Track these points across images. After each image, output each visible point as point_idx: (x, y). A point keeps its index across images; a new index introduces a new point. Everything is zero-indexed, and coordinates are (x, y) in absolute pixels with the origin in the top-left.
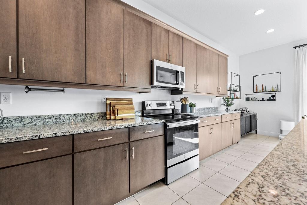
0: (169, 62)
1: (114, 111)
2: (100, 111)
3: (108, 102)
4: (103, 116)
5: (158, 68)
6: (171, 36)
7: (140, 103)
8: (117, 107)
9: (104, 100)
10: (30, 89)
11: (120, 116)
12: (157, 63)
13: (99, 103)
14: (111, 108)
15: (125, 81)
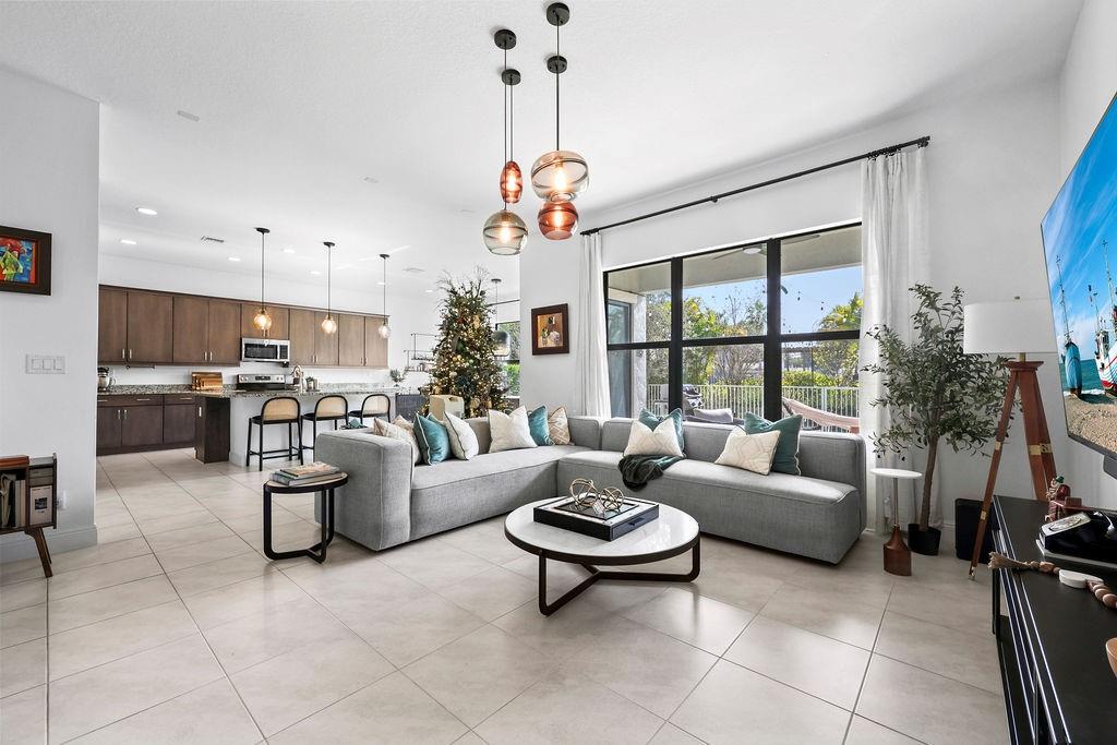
0: (266, 338)
1: (199, 383)
2: (186, 383)
3: (194, 375)
4: (190, 387)
5: (249, 345)
7: (233, 376)
8: (202, 380)
9: (190, 374)
10: (129, 367)
11: (206, 387)
12: (245, 341)
13: (185, 377)
14: (197, 380)
15: (209, 358)
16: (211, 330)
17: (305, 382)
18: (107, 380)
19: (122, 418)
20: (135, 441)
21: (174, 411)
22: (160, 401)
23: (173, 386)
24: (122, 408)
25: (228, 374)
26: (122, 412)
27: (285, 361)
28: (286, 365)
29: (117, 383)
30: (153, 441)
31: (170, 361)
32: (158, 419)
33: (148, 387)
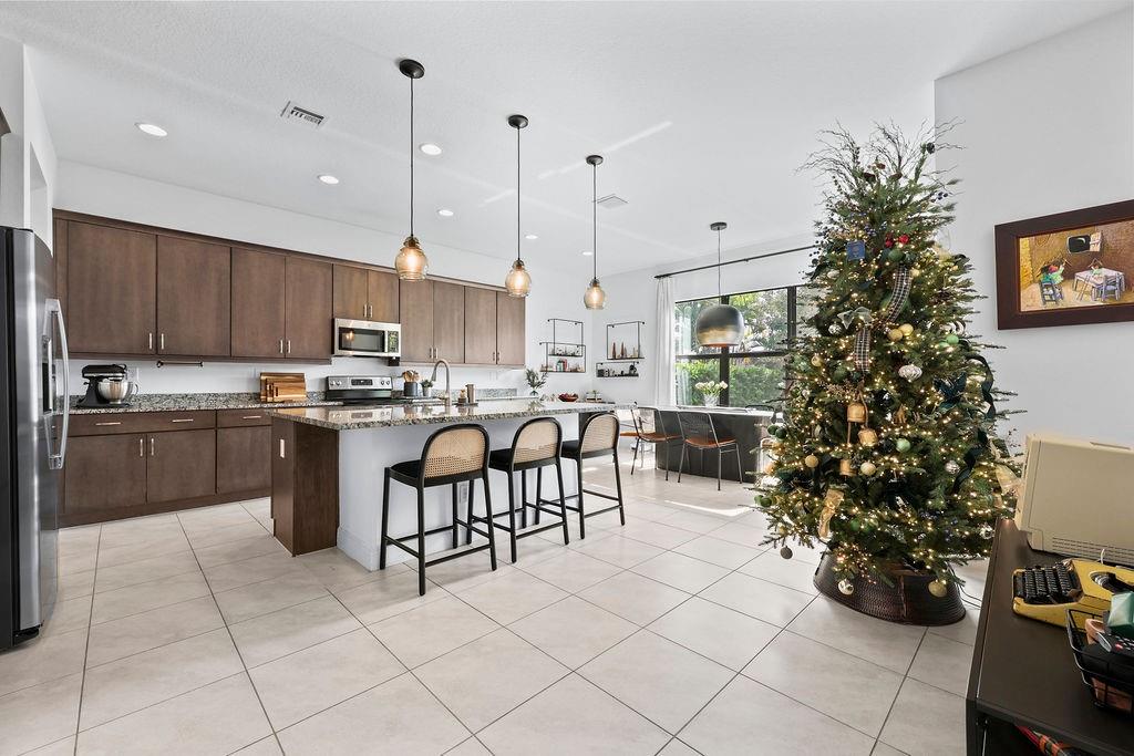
0: (368, 319)
1: (271, 391)
2: (251, 391)
3: (263, 378)
4: (256, 397)
5: (344, 330)
6: (373, 278)
7: (321, 380)
8: (276, 385)
9: (258, 375)
10: (162, 364)
11: (281, 397)
12: (340, 323)
13: (250, 380)
14: (267, 386)
15: (286, 350)
16: (289, 305)
17: (420, 388)
18: (124, 386)
19: (147, 452)
20: (169, 493)
21: (231, 438)
22: (211, 421)
23: (231, 396)
24: (146, 435)
25: (313, 374)
26: (147, 443)
27: (394, 355)
28: (392, 362)
29: (143, 391)
30: (199, 492)
31: (227, 355)
32: (208, 454)
33: (192, 397)
